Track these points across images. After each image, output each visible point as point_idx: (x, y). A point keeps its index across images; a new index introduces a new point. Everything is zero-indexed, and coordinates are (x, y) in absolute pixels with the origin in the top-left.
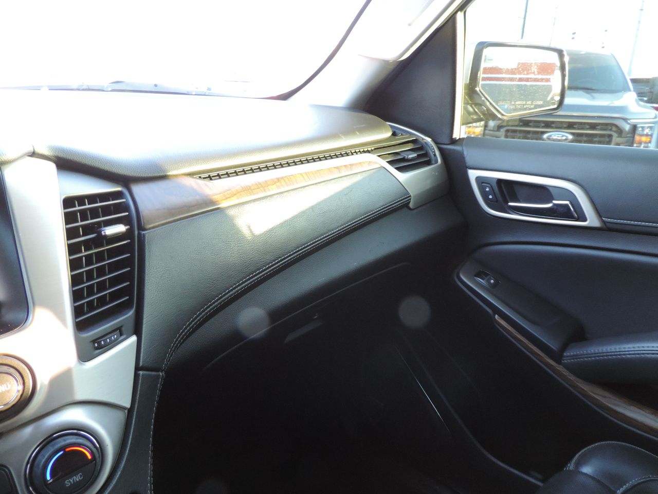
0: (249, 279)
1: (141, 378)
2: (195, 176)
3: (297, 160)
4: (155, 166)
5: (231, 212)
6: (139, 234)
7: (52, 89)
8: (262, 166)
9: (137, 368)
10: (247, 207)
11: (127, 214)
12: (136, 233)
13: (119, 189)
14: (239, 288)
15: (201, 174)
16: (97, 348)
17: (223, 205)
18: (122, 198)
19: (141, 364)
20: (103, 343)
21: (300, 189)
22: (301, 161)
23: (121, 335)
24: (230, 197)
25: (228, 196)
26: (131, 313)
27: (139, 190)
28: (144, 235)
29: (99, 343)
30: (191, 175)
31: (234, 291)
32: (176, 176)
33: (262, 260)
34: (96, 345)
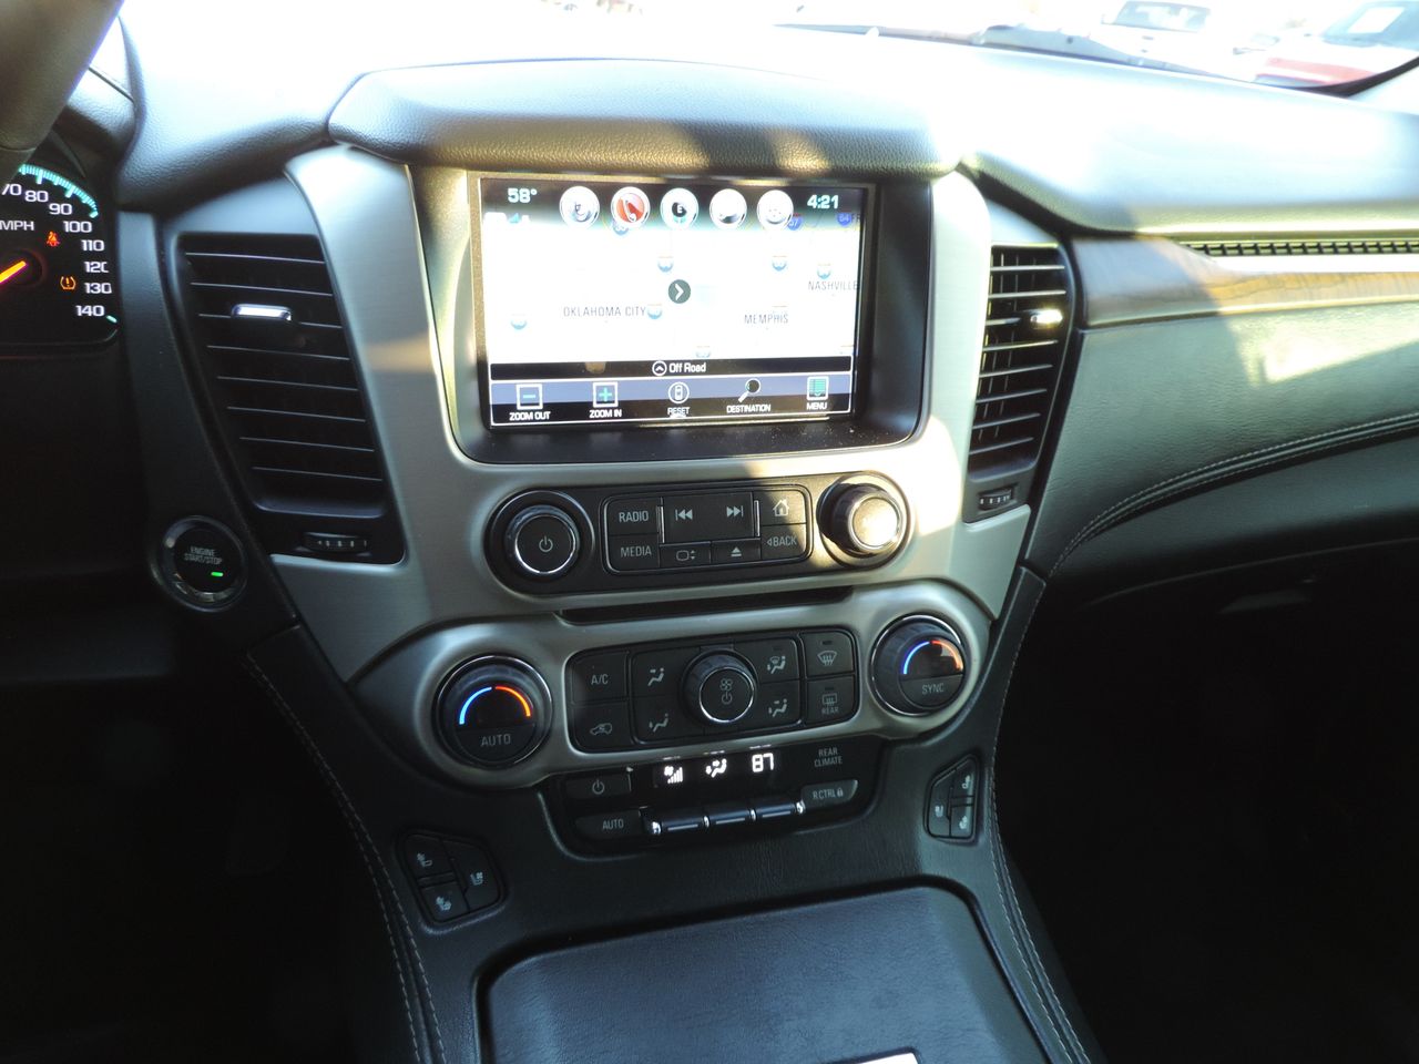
0: (1228, 465)
1: (1022, 577)
2: (1182, 243)
3: (1385, 242)
4: (1122, 213)
5: (1237, 327)
6: (1074, 334)
7: (884, 33)
8: (1310, 242)
9: (1020, 561)
10: (1270, 322)
11: (1063, 292)
12: (1070, 329)
13: (1055, 245)
14: (1206, 475)
15: (1191, 240)
16: (983, 508)
17: (1225, 309)
18: (1055, 263)
19: (1027, 556)
20: (991, 501)
21: (1383, 307)
22: (1392, 246)
23: (1012, 498)
24: (1241, 296)
25: (1238, 293)
26: (1032, 465)
27: (1087, 252)
28: (1082, 336)
29: (987, 500)
30: (1176, 238)
31: (1195, 479)
32: (1150, 236)
33: (1265, 435)
34: (982, 501)
